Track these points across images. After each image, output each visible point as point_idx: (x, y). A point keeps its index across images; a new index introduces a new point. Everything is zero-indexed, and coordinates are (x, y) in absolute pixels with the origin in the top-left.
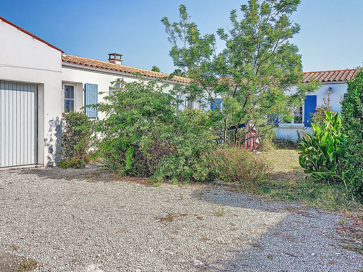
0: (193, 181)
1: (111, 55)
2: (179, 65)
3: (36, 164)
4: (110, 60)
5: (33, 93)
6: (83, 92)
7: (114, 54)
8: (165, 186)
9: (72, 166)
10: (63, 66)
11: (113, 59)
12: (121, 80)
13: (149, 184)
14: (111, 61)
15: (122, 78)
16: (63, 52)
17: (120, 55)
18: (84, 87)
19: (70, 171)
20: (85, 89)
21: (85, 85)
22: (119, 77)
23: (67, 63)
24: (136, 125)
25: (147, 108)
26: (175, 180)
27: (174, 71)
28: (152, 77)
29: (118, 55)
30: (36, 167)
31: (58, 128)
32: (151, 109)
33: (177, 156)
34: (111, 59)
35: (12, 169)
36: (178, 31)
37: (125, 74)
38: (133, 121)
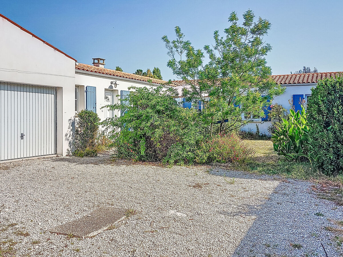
1: (95, 59)
3: (56, 154)
5: (53, 95)
6: (85, 93)
7: (98, 59)
8: (177, 168)
9: (87, 155)
10: (76, 72)
11: (97, 63)
12: (114, 83)
13: (163, 166)
15: (115, 81)
16: (76, 61)
17: (103, 60)
18: (85, 89)
19: (86, 158)
20: (86, 91)
21: (86, 87)
22: (112, 81)
24: (151, 121)
25: (158, 107)
26: (182, 162)
27: (136, 71)
28: (138, 80)
29: (101, 59)
30: (57, 156)
31: (73, 124)
32: (161, 108)
33: (183, 145)
34: (95, 63)
36: (176, 47)
37: (117, 77)
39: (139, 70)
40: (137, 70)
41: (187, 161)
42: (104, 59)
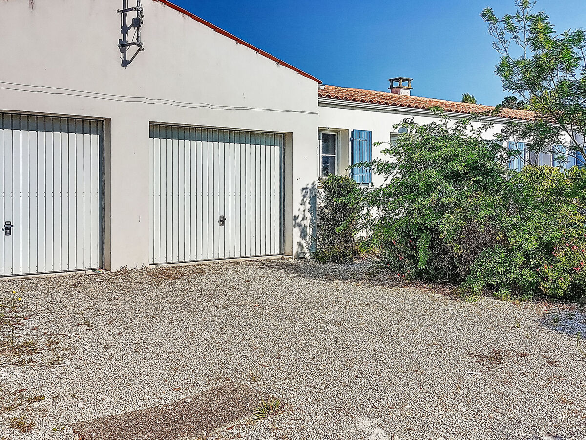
0: (539, 295)
1: (393, 80)
2: (514, 89)
3: (282, 254)
4: (391, 89)
5: (278, 148)
6: (350, 144)
7: (398, 80)
8: (487, 302)
9: (335, 259)
10: (320, 104)
11: (397, 87)
12: (410, 120)
13: (459, 296)
14: (394, 90)
15: (410, 117)
16: (320, 82)
17: (409, 80)
18: (350, 136)
19: (330, 266)
20: (352, 139)
21: (352, 132)
22: (406, 117)
23: (326, 99)
24: (435, 196)
25: (453, 166)
26: (505, 291)
28: (463, 112)
29: (404, 80)
30: (281, 259)
32: (461, 168)
33: (509, 251)
34: (394, 88)
35: (250, 261)
36: (512, 29)
37: (416, 110)
38: (430, 188)
39: (510, 97)
40: (506, 98)
41: (518, 290)
42: (408, 78)
